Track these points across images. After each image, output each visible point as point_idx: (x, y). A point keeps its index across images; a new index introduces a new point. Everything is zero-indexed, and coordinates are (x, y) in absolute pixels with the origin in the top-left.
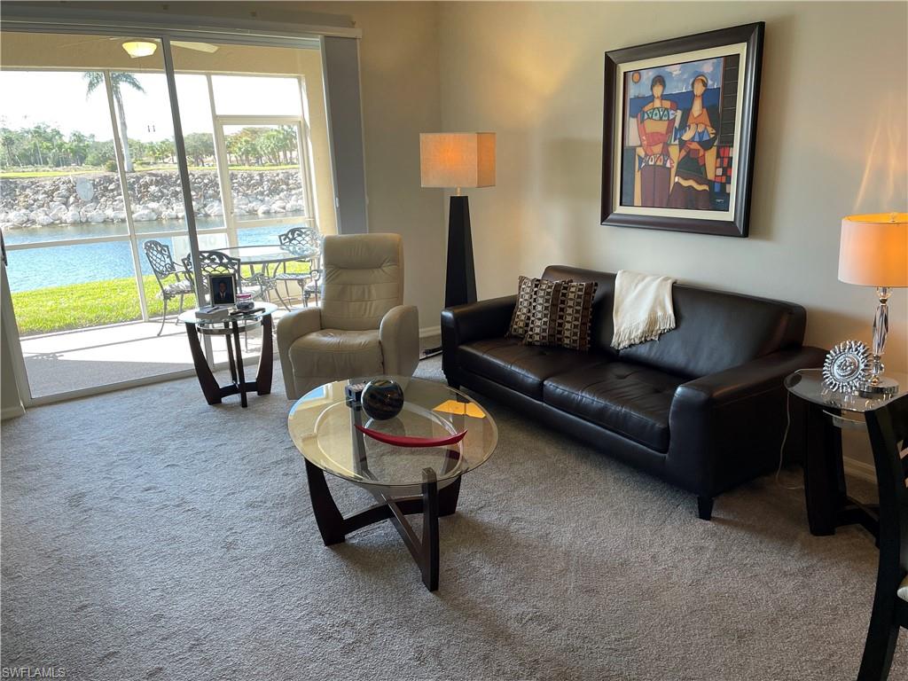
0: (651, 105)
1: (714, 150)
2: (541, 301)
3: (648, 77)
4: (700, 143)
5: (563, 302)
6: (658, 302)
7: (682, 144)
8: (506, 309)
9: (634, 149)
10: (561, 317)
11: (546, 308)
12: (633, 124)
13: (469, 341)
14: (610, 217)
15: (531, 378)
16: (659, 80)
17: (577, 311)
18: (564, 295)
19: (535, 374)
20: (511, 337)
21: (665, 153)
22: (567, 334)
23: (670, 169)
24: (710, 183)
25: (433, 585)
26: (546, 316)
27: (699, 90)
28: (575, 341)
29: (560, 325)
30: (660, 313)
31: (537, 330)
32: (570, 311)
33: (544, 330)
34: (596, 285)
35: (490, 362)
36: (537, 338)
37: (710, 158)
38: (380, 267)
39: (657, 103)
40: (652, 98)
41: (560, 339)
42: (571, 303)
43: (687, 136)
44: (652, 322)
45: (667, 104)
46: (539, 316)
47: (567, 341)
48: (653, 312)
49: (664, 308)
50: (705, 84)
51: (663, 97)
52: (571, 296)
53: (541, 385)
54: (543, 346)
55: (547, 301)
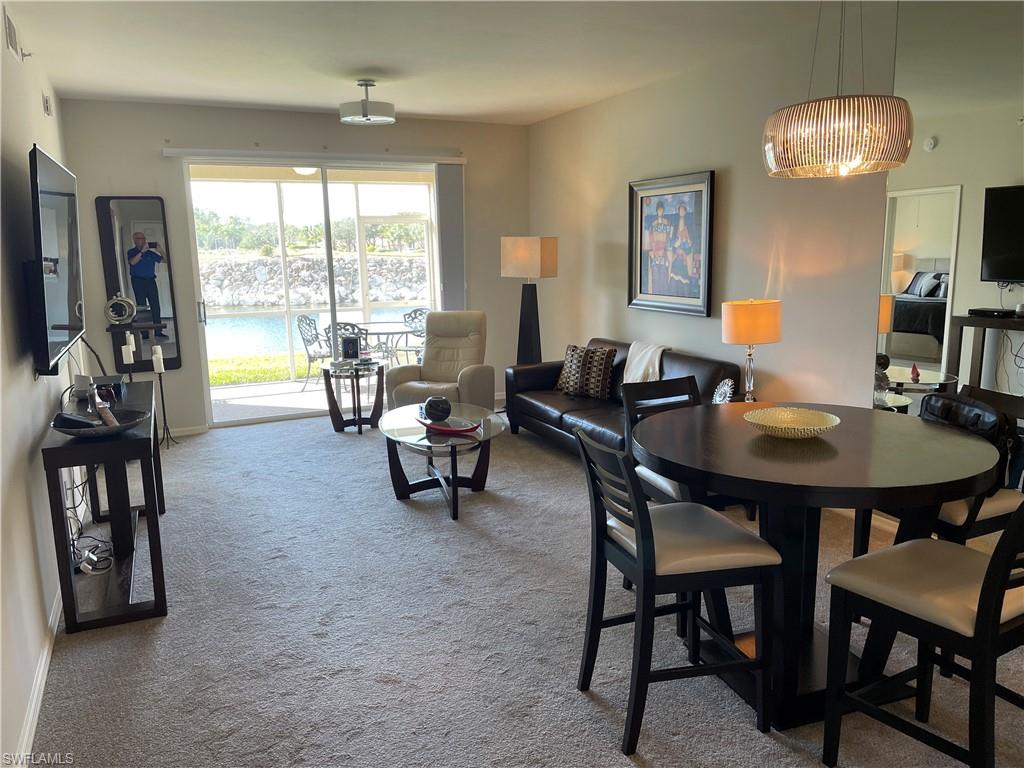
0: (656, 222)
1: (692, 254)
2: (575, 361)
3: (655, 200)
4: (685, 250)
5: (590, 363)
6: (651, 363)
7: (675, 249)
8: (558, 368)
9: (648, 252)
10: (588, 374)
11: (578, 367)
12: (646, 233)
13: (524, 391)
14: (634, 302)
15: (555, 413)
16: (660, 205)
17: (600, 370)
18: (591, 357)
19: (559, 410)
20: (558, 389)
21: (665, 256)
22: (592, 386)
23: (667, 269)
24: (689, 278)
25: (455, 517)
26: (578, 373)
27: (682, 213)
28: (597, 392)
29: (587, 379)
30: (651, 371)
31: (572, 383)
32: (594, 369)
33: (576, 383)
34: (616, 351)
35: (537, 406)
36: (571, 389)
37: (689, 260)
38: (467, 336)
39: (660, 221)
40: (656, 217)
41: (587, 390)
42: (595, 364)
43: (677, 245)
44: (646, 375)
45: (666, 222)
46: (574, 372)
47: (592, 391)
48: (647, 369)
49: (654, 368)
50: (685, 209)
51: (664, 216)
52: (597, 358)
53: (561, 417)
54: (576, 395)
55: (579, 362)
